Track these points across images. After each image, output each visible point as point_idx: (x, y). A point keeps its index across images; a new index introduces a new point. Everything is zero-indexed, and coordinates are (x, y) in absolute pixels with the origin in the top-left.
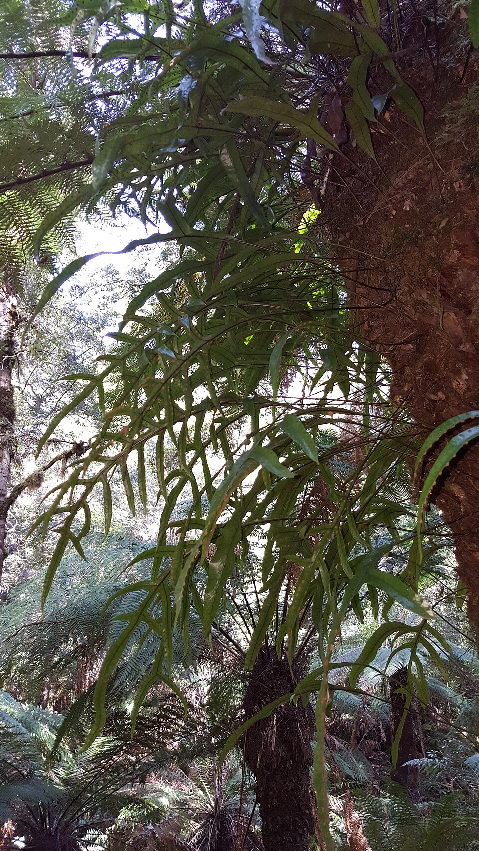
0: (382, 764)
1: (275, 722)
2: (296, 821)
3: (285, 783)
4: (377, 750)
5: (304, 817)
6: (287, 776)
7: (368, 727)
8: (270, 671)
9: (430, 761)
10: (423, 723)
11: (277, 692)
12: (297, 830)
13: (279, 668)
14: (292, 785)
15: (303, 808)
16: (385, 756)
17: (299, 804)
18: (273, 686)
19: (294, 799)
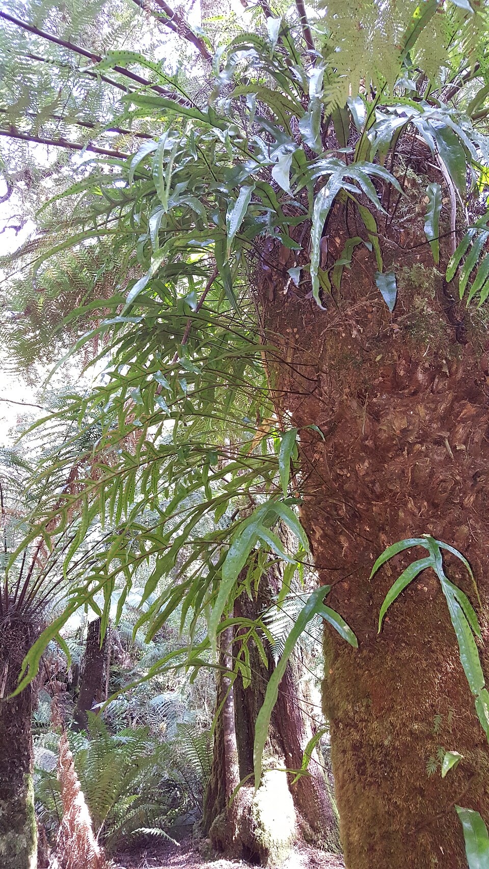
0: (65, 703)
1: (6, 670)
2: (14, 762)
3: (7, 728)
4: (62, 690)
5: (22, 759)
6: (11, 722)
7: (58, 669)
8: (8, 623)
9: (119, 703)
10: (111, 664)
11: (12, 643)
12: (15, 771)
13: (16, 620)
14: (15, 730)
15: (23, 750)
16: (68, 695)
17: (19, 747)
18: (8, 637)
19: (15, 742)
